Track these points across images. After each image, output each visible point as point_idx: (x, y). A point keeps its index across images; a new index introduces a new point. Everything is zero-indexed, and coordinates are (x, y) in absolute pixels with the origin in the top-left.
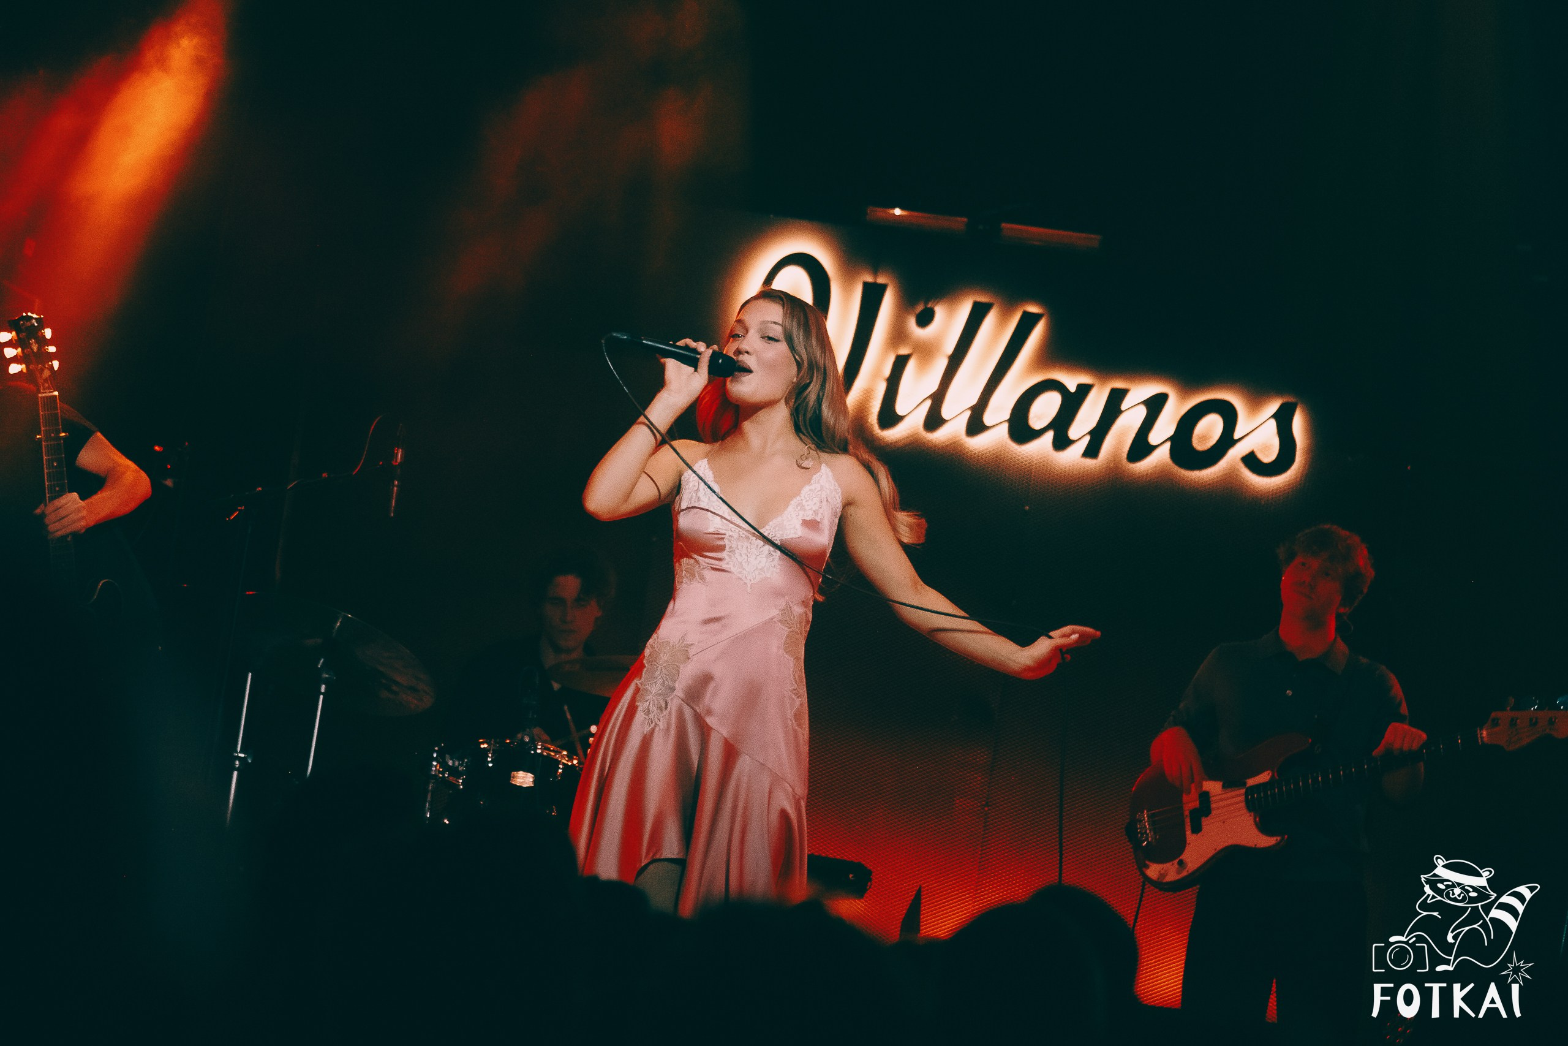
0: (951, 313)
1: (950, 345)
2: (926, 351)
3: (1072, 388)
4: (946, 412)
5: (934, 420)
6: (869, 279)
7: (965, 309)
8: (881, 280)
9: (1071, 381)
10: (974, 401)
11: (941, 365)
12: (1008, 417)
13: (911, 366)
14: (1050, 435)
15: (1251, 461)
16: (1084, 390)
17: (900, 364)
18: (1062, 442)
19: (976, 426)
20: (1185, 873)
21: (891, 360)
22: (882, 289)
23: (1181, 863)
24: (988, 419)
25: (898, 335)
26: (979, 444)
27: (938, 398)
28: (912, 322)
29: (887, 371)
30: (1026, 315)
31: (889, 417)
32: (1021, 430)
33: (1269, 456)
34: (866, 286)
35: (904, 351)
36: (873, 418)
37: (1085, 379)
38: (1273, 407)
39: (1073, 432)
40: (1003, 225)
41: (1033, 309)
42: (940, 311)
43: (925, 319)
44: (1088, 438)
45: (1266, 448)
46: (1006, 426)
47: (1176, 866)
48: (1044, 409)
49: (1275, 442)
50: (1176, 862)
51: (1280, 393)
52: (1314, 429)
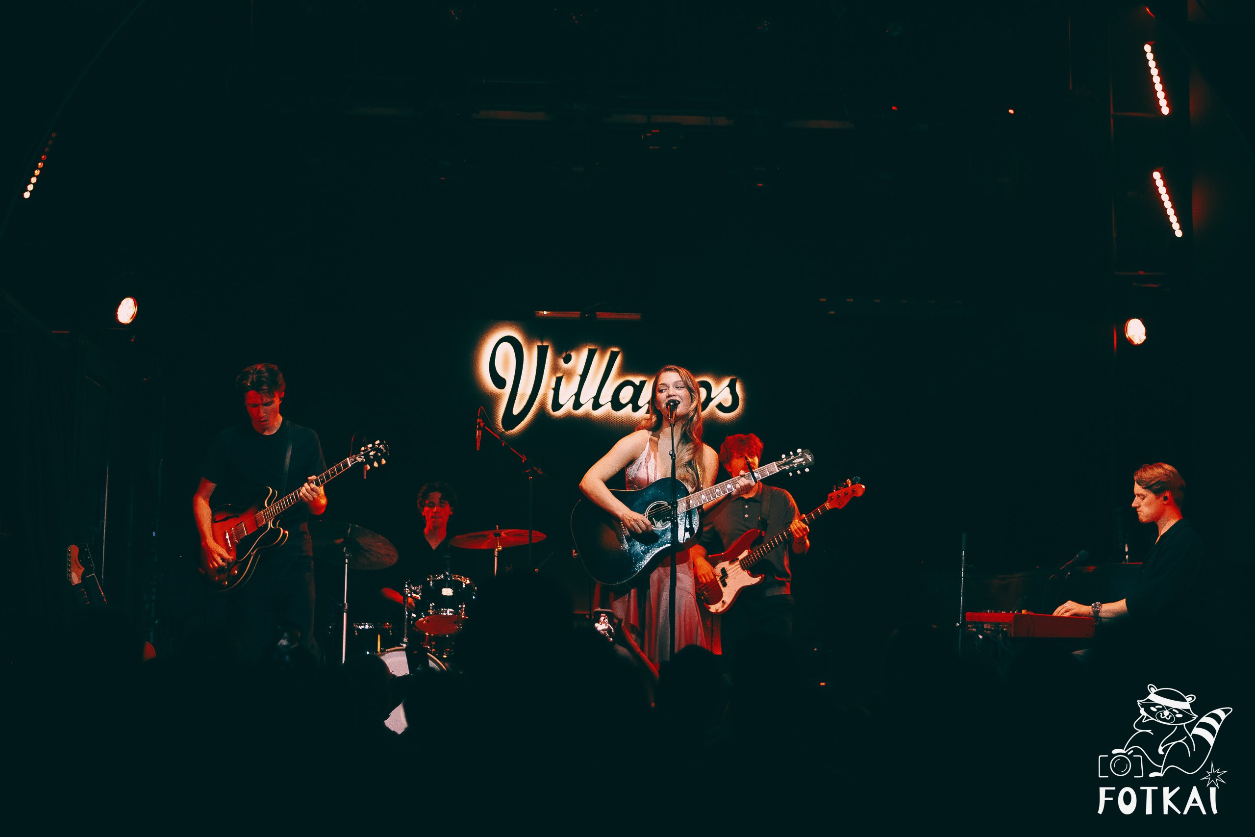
0: (578, 355)
1: (580, 370)
2: (569, 374)
3: (638, 383)
4: (582, 400)
5: (577, 405)
6: (540, 344)
7: (585, 353)
8: (545, 344)
9: (637, 380)
10: (594, 394)
11: (577, 380)
12: (610, 399)
13: (564, 381)
14: (630, 405)
15: (720, 407)
16: (643, 383)
17: (559, 381)
18: (636, 408)
19: (596, 405)
21: (554, 380)
22: (547, 347)
24: (601, 401)
25: (555, 368)
26: (599, 413)
27: (578, 395)
28: (561, 362)
29: (553, 385)
30: (612, 352)
31: (557, 406)
32: (616, 404)
33: (728, 403)
34: (539, 347)
35: (559, 375)
36: (549, 407)
37: (643, 378)
38: (727, 381)
39: (640, 403)
40: (597, 313)
41: (615, 350)
42: (573, 354)
43: (567, 360)
45: (726, 400)
46: (610, 404)
48: (626, 394)
49: (730, 397)
51: (729, 376)
52: (746, 389)
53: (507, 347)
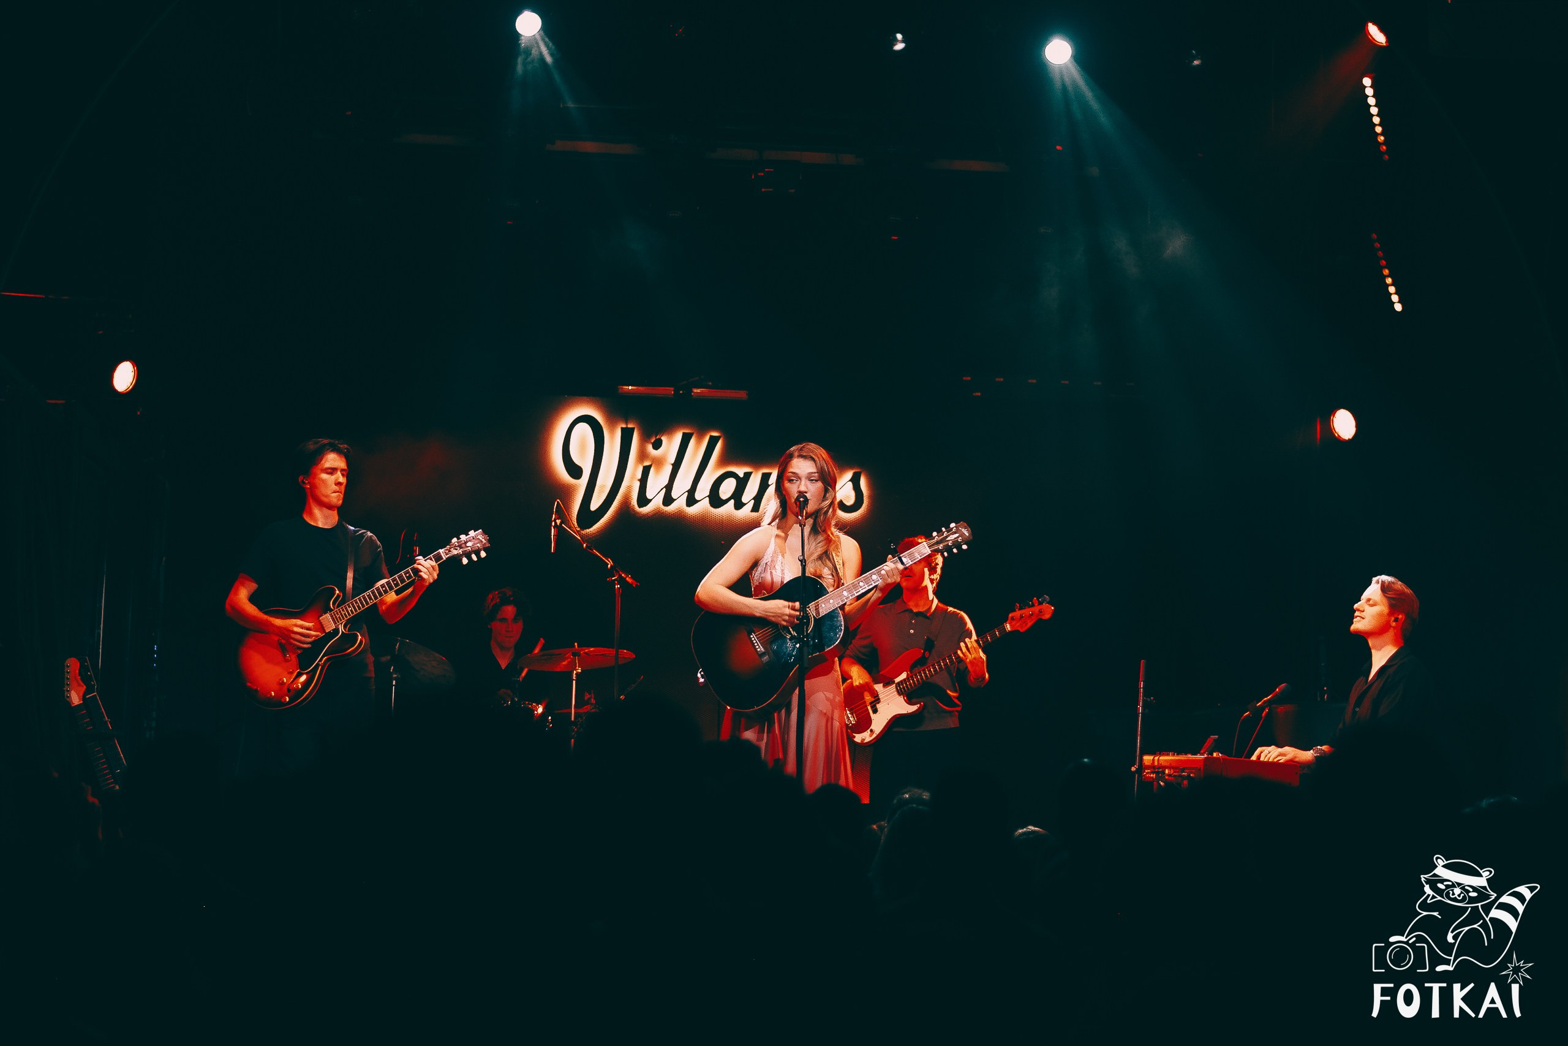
0: (670, 440)
1: (672, 458)
2: (659, 462)
3: (741, 475)
4: (674, 495)
5: (668, 500)
6: (624, 426)
7: (678, 437)
8: (630, 426)
9: (741, 471)
10: (689, 487)
11: (668, 469)
12: (708, 494)
13: (652, 470)
14: (732, 501)
16: (748, 475)
17: (646, 471)
18: (739, 505)
19: (691, 501)
20: (874, 736)
21: (640, 469)
22: (633, 429)
23: (871, 731)
24: (697, 496)
25: (642, 455)
26: (693, 510)
27: (669, 487)
28: (650, 447)
29: (639, 476)
30: (711, 436)
31: (643, 500)
32: (716, 500)
33: (850, 501)
34: (622, 428)
35: (647, 463)
36: (634, 501)
37: (748, 470)
38: (849, 475)
39: (744, 499)
40: (693, 389)
41: (715, 434)
42: (664, 440)
43: (657, 445)
44: (753, 501)
45: (848, 497)
46: (707, 499)
47: (869, 732)
48: (728, 488)
49: (852, 494)
50: (869, 731)
51: (851, 468)
52: (871, 485)
53: (584, 429)
